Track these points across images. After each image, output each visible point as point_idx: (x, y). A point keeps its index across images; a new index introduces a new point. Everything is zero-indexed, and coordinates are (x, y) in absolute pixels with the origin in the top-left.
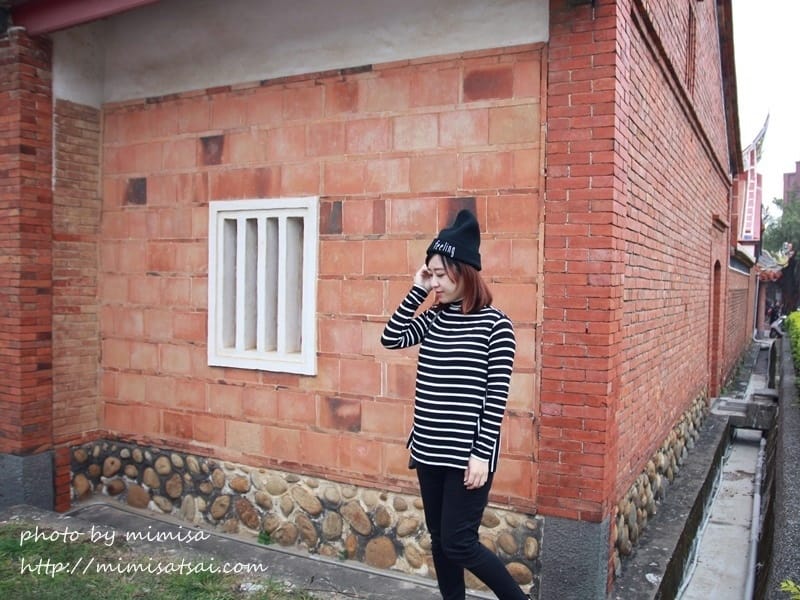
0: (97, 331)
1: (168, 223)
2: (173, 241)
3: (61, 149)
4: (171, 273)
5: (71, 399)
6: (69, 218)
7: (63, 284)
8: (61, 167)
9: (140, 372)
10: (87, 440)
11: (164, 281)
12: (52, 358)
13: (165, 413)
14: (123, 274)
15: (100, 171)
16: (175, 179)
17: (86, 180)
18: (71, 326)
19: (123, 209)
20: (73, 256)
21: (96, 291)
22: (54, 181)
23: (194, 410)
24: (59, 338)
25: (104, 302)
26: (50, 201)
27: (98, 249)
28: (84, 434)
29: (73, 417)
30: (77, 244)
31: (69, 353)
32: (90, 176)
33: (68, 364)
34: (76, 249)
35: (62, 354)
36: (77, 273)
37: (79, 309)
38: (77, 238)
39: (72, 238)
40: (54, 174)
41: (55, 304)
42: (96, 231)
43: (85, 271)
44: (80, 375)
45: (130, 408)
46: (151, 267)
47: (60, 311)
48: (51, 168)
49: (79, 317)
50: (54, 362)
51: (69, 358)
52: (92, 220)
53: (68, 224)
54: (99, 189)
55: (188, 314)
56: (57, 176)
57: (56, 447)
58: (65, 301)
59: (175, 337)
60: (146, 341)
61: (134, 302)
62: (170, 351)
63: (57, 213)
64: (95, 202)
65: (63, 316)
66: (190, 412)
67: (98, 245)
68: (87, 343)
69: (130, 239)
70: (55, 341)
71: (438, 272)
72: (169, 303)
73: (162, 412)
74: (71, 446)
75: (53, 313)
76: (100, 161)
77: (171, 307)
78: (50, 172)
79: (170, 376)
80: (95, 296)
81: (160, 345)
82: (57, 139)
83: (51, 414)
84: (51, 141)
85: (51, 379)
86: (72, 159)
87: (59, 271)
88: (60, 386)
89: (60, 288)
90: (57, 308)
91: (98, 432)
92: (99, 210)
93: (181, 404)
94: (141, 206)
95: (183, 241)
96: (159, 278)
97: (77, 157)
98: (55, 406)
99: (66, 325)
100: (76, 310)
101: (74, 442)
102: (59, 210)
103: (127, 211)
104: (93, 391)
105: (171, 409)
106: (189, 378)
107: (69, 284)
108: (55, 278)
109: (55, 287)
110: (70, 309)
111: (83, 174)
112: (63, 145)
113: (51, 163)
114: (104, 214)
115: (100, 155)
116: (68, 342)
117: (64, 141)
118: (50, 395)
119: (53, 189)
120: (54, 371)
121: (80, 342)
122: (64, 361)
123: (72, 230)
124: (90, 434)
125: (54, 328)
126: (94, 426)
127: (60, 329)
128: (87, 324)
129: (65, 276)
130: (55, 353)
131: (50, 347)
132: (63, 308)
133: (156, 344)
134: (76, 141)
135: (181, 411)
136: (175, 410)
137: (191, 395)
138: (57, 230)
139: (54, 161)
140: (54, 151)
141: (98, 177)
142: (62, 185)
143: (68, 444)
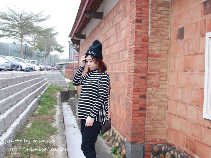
0: (167, 96)
1: (191, 46)
2: (192, 55)
3: (152, 20)
4: (191, 70)
5: (153, 124)
6: (155, 47)
7: (152, 75)
8: (152, 27)
9: (179, 117)
10: (159, 142)
11: (189, 74)
12: (146, 106)
13: (186, 138)
14: (176, 72)
15: (170, 28)
16: (194, 25)
17: (163, 31)
18: (155, 93)
19: (176, 42)
20: (156, 64)
21: (167, 79)
22: (149, 33)
23: (197, 139)
24: (149, 98)
25: (170, 84)
26: (148, 41)
27: (168, 61)
28: (158, 140)
29: (154, 132)
30: (159, 58)
31: (153, 104)
32: (165, 30)
33: (152, 109)
34: (158, 60)
35: (150, 104)
36: (159, 71)
37: (159, 86)
38: (159, 56)
39: (156, 56)
40: (149, 30)
41: (148, 83)
42: (167, 53)
43: (162, 70)
44: (158, 114)
45: (175, 132)
46: (185, 68)
47: (150, 86)
48: (148, 28)
49: (159, 90)
50: (147, 108)
51: (153, 107)
52: (166, 48)
53: (155, 50)
54: (169, 35)
55: (197, 91)
56: (151, 31)
57: (145, 143)
58: (153, 82)
59: (192, 101)
60: (182, 103)
61: (178, 84)
62: (190, 108)
63: (150, 46)
64: (167, 40)
65: (151, 89)
66: (195, 140)
67: (168, 59)
68: (161, 101)
69: (178, 55)
70: (147, 99)
71: (90, 60)
72: (190, 85)
73: (185, 137)
74: (152, 144)
75: (147, 87)
76: (170, 23)
77: (191, 87)
78: (148, 29)
79: (189, 120)
80: (166, 81)
81: (186, 105)
82: (151, 16)
83: (144, 129)
84: (149, 17)
85: (145, 114)
86: (157, 24)
87: (151, 70)
88: (149, 118)
89: (150, 77)
90: (149, 85)
91: (164, 140)
92: (169, 44)
93: (192, 135)
94: (182, 40)
95: (196, 54)
96: (187, 72)
97: (159, 22)
98: (146, 126)
99: (153, 92)
100: (157, 87)
101: (153, 143)
102: (151, 44)
103: (177, 43)
104: (163, 122)
105: (189, 137)
106: (196, 123)
107: (155, 76)
108: (148, 73)
109: (148, 77)
110: (155, 86)
111: (162, 29)
112: (153, 18)
113: (148, 25)
114: (171, 45)
115: (170, 20)
116: (153, 100)
117: (154, 16)
118: (144, 121)
119: (149, 36)
120: (147, 112)
121: (159, 100)
122: (151, 107)
123: (157, 53)
124: (160, 140)
125: (147, 94)
126: (163, 137)
127: (150, 94)
128: (162, 93)
129: (153, 72)
130: (147, 104)
131: (145, 101)
132: (152, 85)
133: (185, 104)
134: (159, 16)
135: (192, 138)
136: (190, 137)
137: (196, 132)
138: (150, 53)
139: (150, 24)
140: (150, 20)
141: (169, 30)
142: (153, 34)
143: (151, 143)
